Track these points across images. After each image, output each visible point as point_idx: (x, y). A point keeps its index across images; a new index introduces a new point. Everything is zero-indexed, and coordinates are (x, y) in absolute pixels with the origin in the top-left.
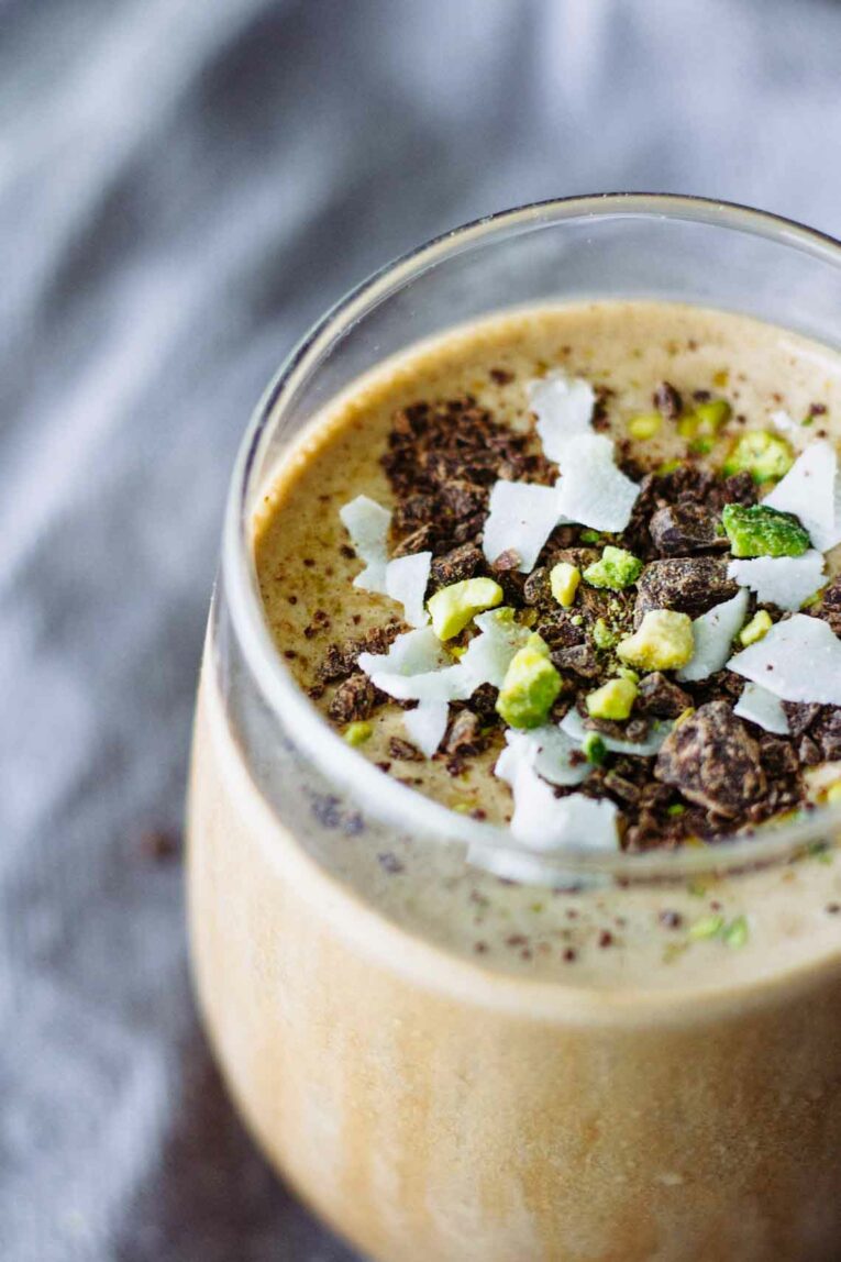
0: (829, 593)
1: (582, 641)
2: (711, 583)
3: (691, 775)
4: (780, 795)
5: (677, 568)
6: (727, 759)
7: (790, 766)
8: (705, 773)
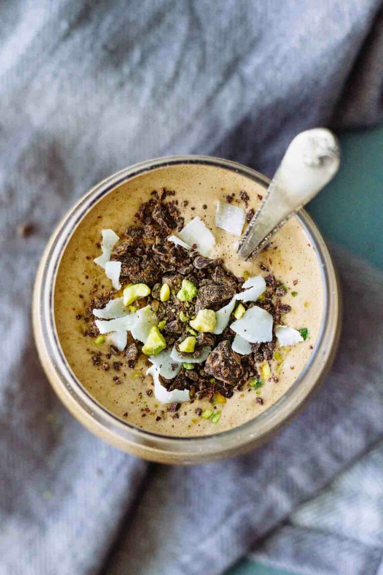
0: (267, 294)
1: (175, 319)
2: (223, 297)
3: (217, 372)
4: (249, 374)
5: (211, 292)
6: (230, 365)
7: (251, 363)
8: (223, 371)
